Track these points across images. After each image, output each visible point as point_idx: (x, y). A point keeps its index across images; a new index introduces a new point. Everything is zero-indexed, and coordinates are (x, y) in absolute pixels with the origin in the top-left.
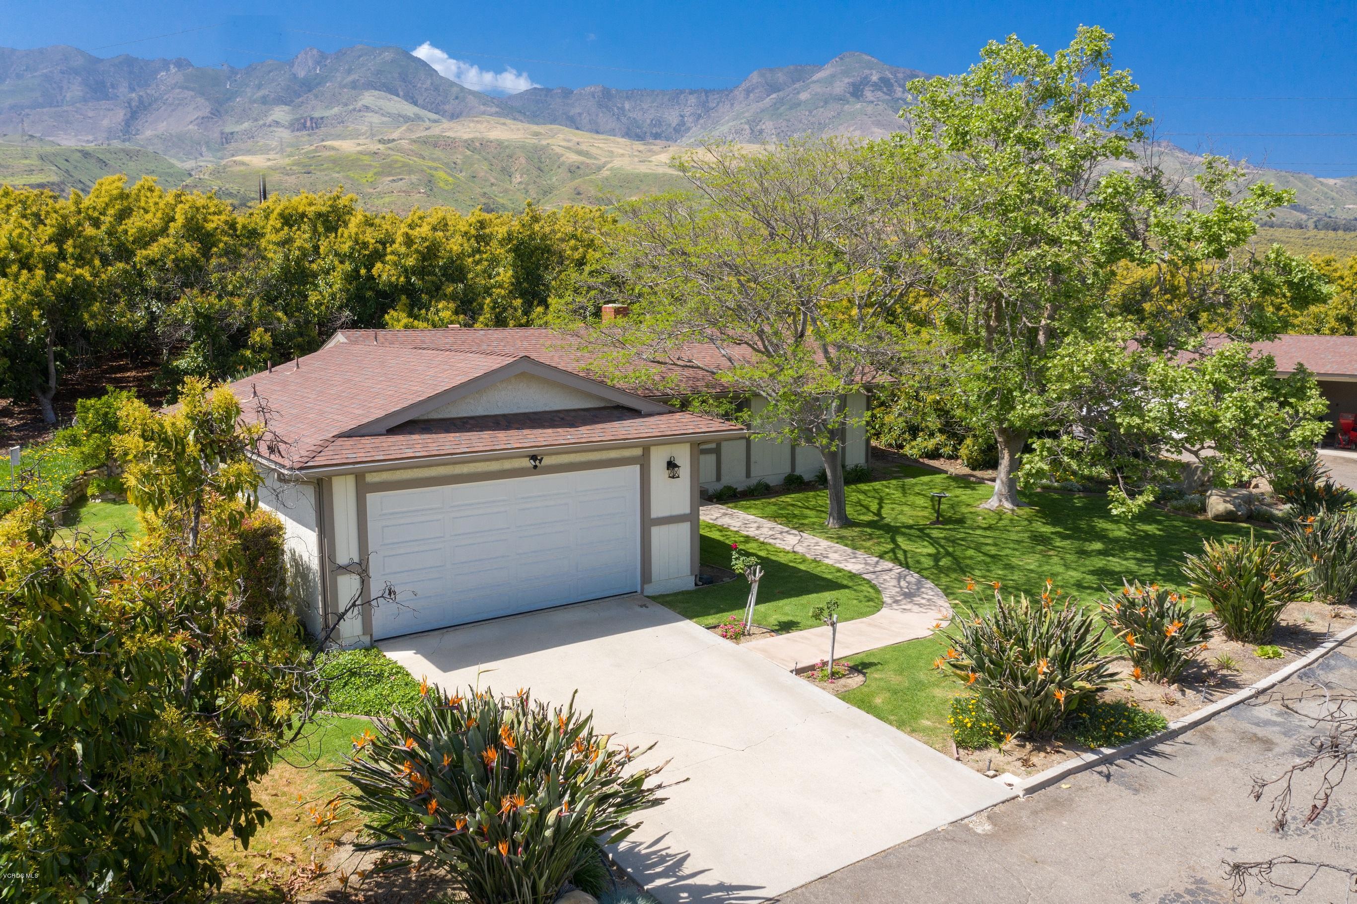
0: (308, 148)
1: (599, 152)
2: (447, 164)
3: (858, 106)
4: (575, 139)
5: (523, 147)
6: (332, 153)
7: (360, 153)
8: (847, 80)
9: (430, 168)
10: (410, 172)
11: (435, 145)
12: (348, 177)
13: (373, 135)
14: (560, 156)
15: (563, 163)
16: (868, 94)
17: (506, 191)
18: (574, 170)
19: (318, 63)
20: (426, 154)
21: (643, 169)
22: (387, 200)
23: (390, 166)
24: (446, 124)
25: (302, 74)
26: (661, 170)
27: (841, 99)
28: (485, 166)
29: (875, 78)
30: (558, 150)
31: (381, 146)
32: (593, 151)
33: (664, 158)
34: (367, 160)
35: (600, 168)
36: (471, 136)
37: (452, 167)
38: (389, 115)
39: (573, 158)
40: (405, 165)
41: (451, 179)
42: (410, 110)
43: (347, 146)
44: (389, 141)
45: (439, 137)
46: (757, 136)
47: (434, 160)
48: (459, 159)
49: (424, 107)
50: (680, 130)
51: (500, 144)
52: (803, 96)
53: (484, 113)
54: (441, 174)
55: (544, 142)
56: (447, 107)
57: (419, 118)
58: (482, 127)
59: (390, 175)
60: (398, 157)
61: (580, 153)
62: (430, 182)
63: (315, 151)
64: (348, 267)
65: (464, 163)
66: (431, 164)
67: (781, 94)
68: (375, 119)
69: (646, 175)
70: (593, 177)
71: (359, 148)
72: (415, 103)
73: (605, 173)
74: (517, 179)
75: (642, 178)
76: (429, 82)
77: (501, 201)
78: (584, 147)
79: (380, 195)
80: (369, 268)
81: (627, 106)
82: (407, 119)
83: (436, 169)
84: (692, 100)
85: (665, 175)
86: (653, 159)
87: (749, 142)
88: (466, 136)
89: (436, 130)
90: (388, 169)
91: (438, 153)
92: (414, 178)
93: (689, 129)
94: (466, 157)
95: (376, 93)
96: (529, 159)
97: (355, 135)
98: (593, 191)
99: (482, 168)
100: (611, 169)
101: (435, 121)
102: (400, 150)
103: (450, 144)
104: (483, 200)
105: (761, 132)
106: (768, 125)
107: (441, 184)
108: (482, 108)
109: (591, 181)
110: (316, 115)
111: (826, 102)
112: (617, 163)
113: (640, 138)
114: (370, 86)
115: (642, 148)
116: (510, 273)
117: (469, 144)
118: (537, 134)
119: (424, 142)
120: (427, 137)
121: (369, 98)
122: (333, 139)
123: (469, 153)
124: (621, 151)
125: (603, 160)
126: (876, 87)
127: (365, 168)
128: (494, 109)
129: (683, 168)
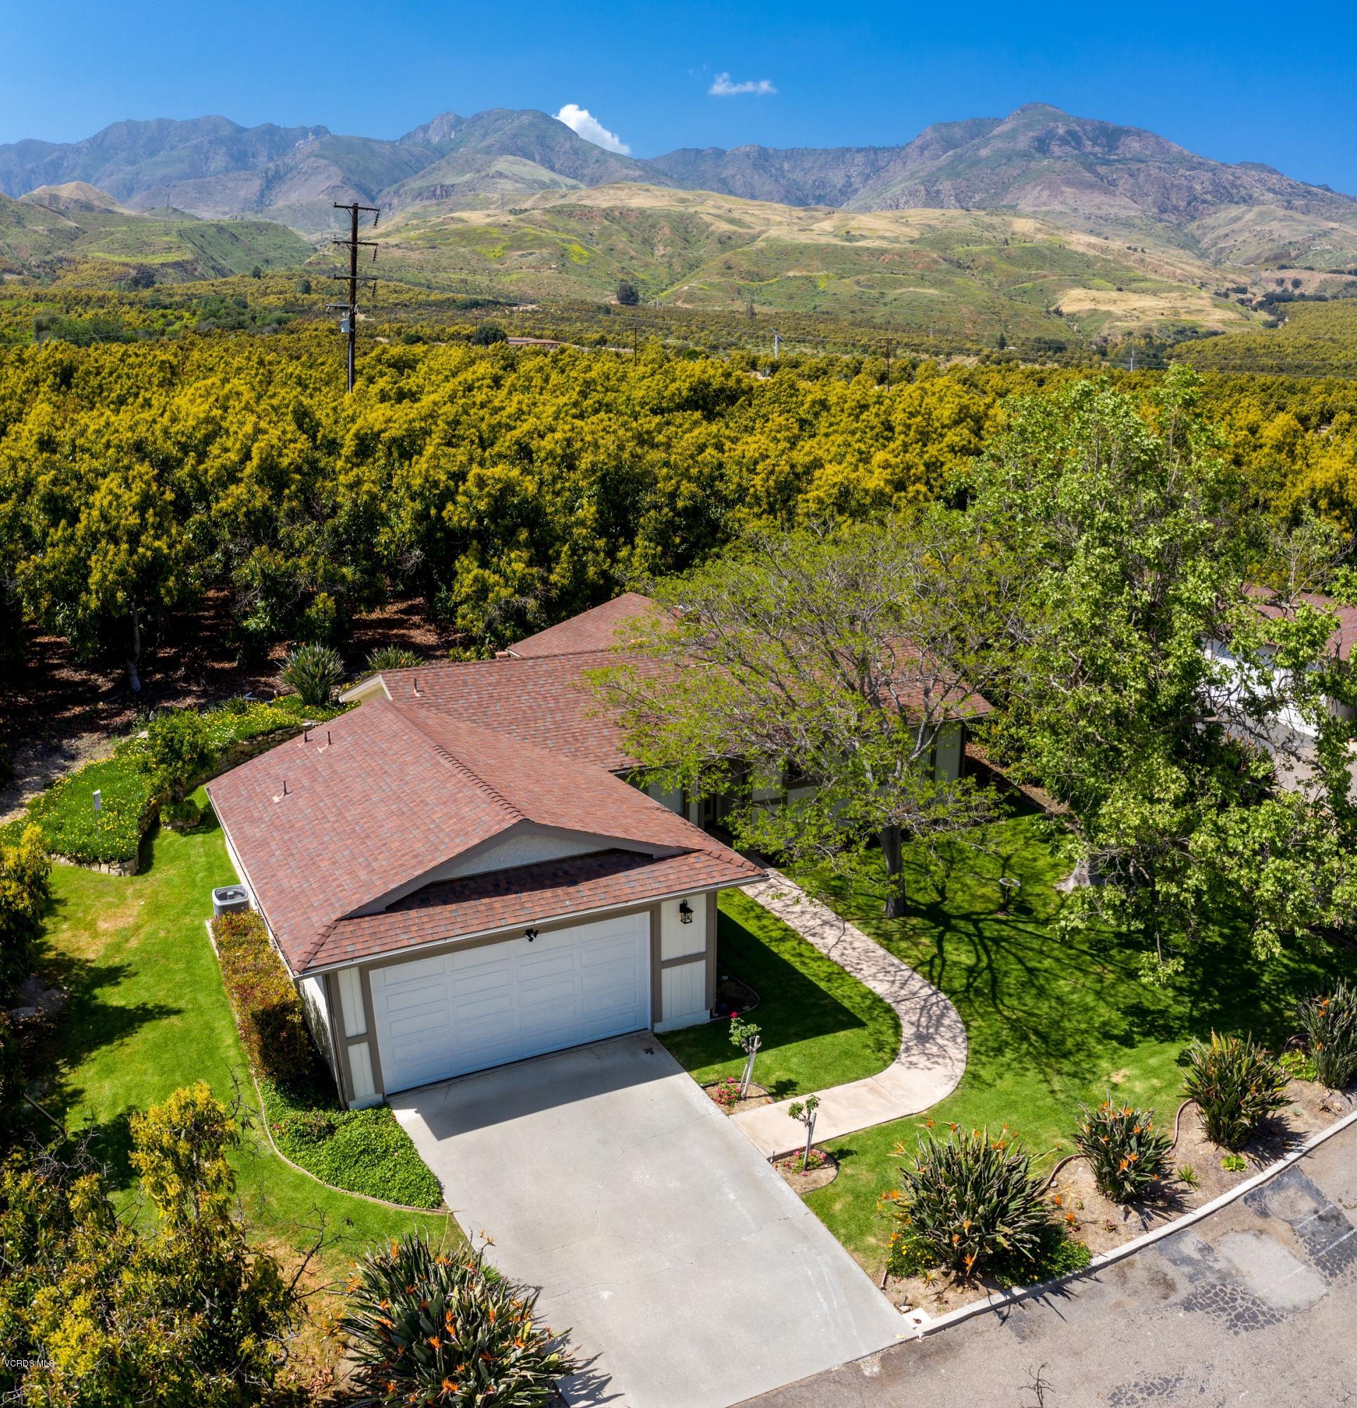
0: (434, 220)
1: (753, 220)
2: (582, 236)
3: (1045, 162)
4: (727, 206)
5: (667, 216)
6: (460, 226)
7: (489, 225)
8: (1031, 134)
9: (563, 241)
10: (542, 246)
11: (571, 215)
12: (474, 252)
13: (503, 204)
14: (708, 226)
15: (712, 233)
16: (1056, 149)
17: (647, 265)
18: (725, 241)
19: (453, 127)
20: (560, 225)
21: (804, 239)
22: (515, 277)
23: (520, 239)
24: (584, 190)
25: (435, 140)
26: (823, 240)
27: (1026, 155)
28: (624, 237)
29: (1062, 131)
30: (707, 219)
31: (512, 218)
32: (747, 219)
33: (827, 225)
34: (496, 232)
35: (754, 239)
36: (611, 204)
37: (587, 239)
38: (522, 180)
39: (725, 227)
40: (536, 238)
41: (585, 253)
42: (545, 175)
43: (476, 218)
44: (522, 211)
45: (574, 206)
46: (934, 199)
47: (568, 231)
48: (595, 229)
49: (560, 173)
50: (846, 192)
51: (642, 212)
52: (984, 152)
53: (626, 178)
54: (576, 248)
55: (691, 210)
56: (586, 171)
57: (554, 182)
58: (622, 194)
59: (520, 249)
60: (530, 230)
61: (732, 221)
62: (563, 256)
63: (443, 223)
64: (418, 505)
65: (601, 234)
66: (564, 236)
67: (959, 151)
68: (508, 185)
69: (806, 247)
70: (746, 249)
71: (489, 220)
72: (552, 169)
73: (760, 244)
74: (660, 250)
75: (802, 250)
76: (568, 145)
77: (641, 276)
78: (736, 215)
79: (508, 272)
80: (441, 508)
81: (786, 166)
82: (543, 185)
83: (570, 242)
84: (860, 158)
85: (828, 245)
86: (815, 227)
87: (926, 205)
88: (605, 205)
89: (572, 199)
90: (518, 242)
91: (573, 224)
92: (545, 252)
93: (856, 190)
94: (605, 228)
95: (511, 158)
96: (674, 229)
97: (486, 204)
98: (745, 266)
99: (621, 241)
100: (767, 240)
101: (574, 187)
102: (531, 222)
103: (586, 214)
104: (621, 276)
105: (938, 192)
106: (946, 186)
107: (575, 259)
108: (625, 171)
109: (744, 254)
110: (447, 182)
111: (1009, 159)
112: (773, 232)
113: (801, 202)
114: (505, 150)
115: (802, 214)
116: (593, 509)
117: (607, 214)
118: (683, 201)
119: (559, 211)
120: (562, 206)
121: (503, 164)
122: (463, 210)
123: (607, 223)
124: (778, 219)
125: (758, 229)
126: (1064, 142)
127: (494, 241)
128: (637, 173)
129: (849, 237)
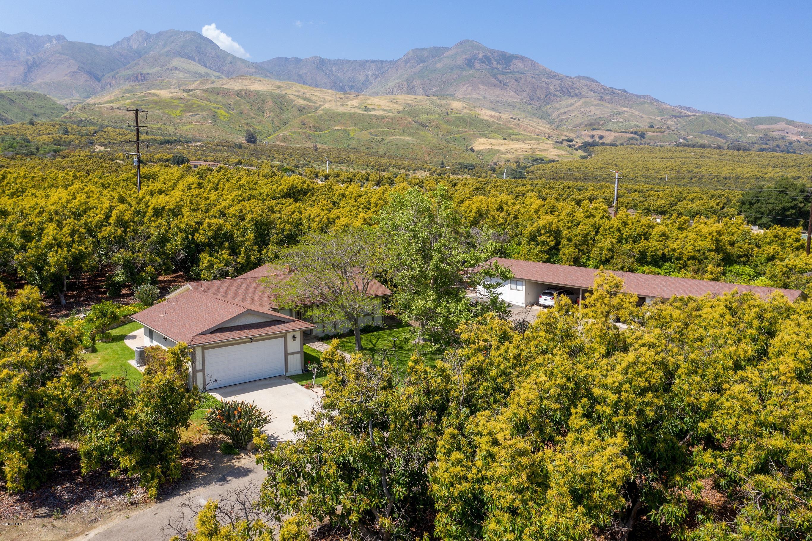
0: (139, 94)
1: (316, 98)
2: (225, 105)
3: (471, 72)
4: (303, 91)
5: (271, 95)
6: (155, 98)
7: (172, 98)
8: (464, 57)
9: (215, 108)
10: (202, 110)
11: (218, 93)
12: (164, 113)
13: (179, 86)
14: (293, 101)
15: (295, 105)
16: (477, 65)
17: (261, 122)
18: (301, 110)
19: (145, 40)
20: (212, 98)
21: (343, 109)
22: (188, 127)
23: (190, 106)
24: (224, 79)
25: (135, 46)
26: (353, 110)
27: (461, 68)
28: (248, 107)
29: (481, 55)
30: (292, 97)
31: (185, 94)
32: (313, 98)
33: (355, 102)
34: (176, 102)
35: (317, 109)
36: (240, 88)
37: (228, 107)
38: (190, 73)
39: (301, 102)
40: (200, 106)
41: (227, 114)
42: (201, 69)
43: (164, 94)
44: (190, 91)
45: (220, 88)
46: (411, 90)
47: (217, 102)
48: (232, 101)
49: (210, 68)
50: (366, 84)
51: (257, 93)
52: (439, 66)
53: (247, 73)
54: (221, 112)
55: (284, 92)
56: (225, 68)
57: (208, 75)
58: (246, 82)
59: (190, 112)
60: (195, 101)
61: (305, 99)
62: (215, 117)
63: (144, 96)
65: (235, 104)
66: (215, 105)
67: (426, 64)
68: (181, 75)
69: (344, 114)
70: (313, 114)
71: (172, 95)
72: (205, 66)
73: (320, 112)
74: (267, 114)
75: (342, 115)
76: (214, 53)
77: (258, 128)
78: (307, 95)
79: (184, 125)
81: (334, 69)
82: (201, 76)
83: (218, 108)
84: (373, 66)
85: (355, 113)
86: (349, 103)
87: (407, 93)
88: (236, 88)
89: (218, 85)
90: (189, 108)
91: (220, 98)
92: (205, 114)
93: (371, 83)
94: (237, 101)
95: (182, 59)
96: (274, 102)
97: (168, 86)
98: (312, 123)
99: (246, 108)
100: (323, 110)
101: (218, 77)
102: (197, 97)
103: (227, 93)
104: (247, 128)
105: (414, 86)
106: (418, 83)
107: (222, 118)
108: (247, 69)
109: (311, 117)
110: (144, 72)
111: (452, 69)
112: (327, 106)
113: (342, 89)
114: (178, 54)
115: (342, 96)
117: (238, 93)
118: (279, 87)
119: (211, 91)
120: (213, 88)
121: (177, 62)
122: (155, 89)
123: (238, 98)
124: (330, 98)
125: (319, 103)
126: (482, 61)
127: (176, 107)
128: (254, 71)
129: (366, 109)
